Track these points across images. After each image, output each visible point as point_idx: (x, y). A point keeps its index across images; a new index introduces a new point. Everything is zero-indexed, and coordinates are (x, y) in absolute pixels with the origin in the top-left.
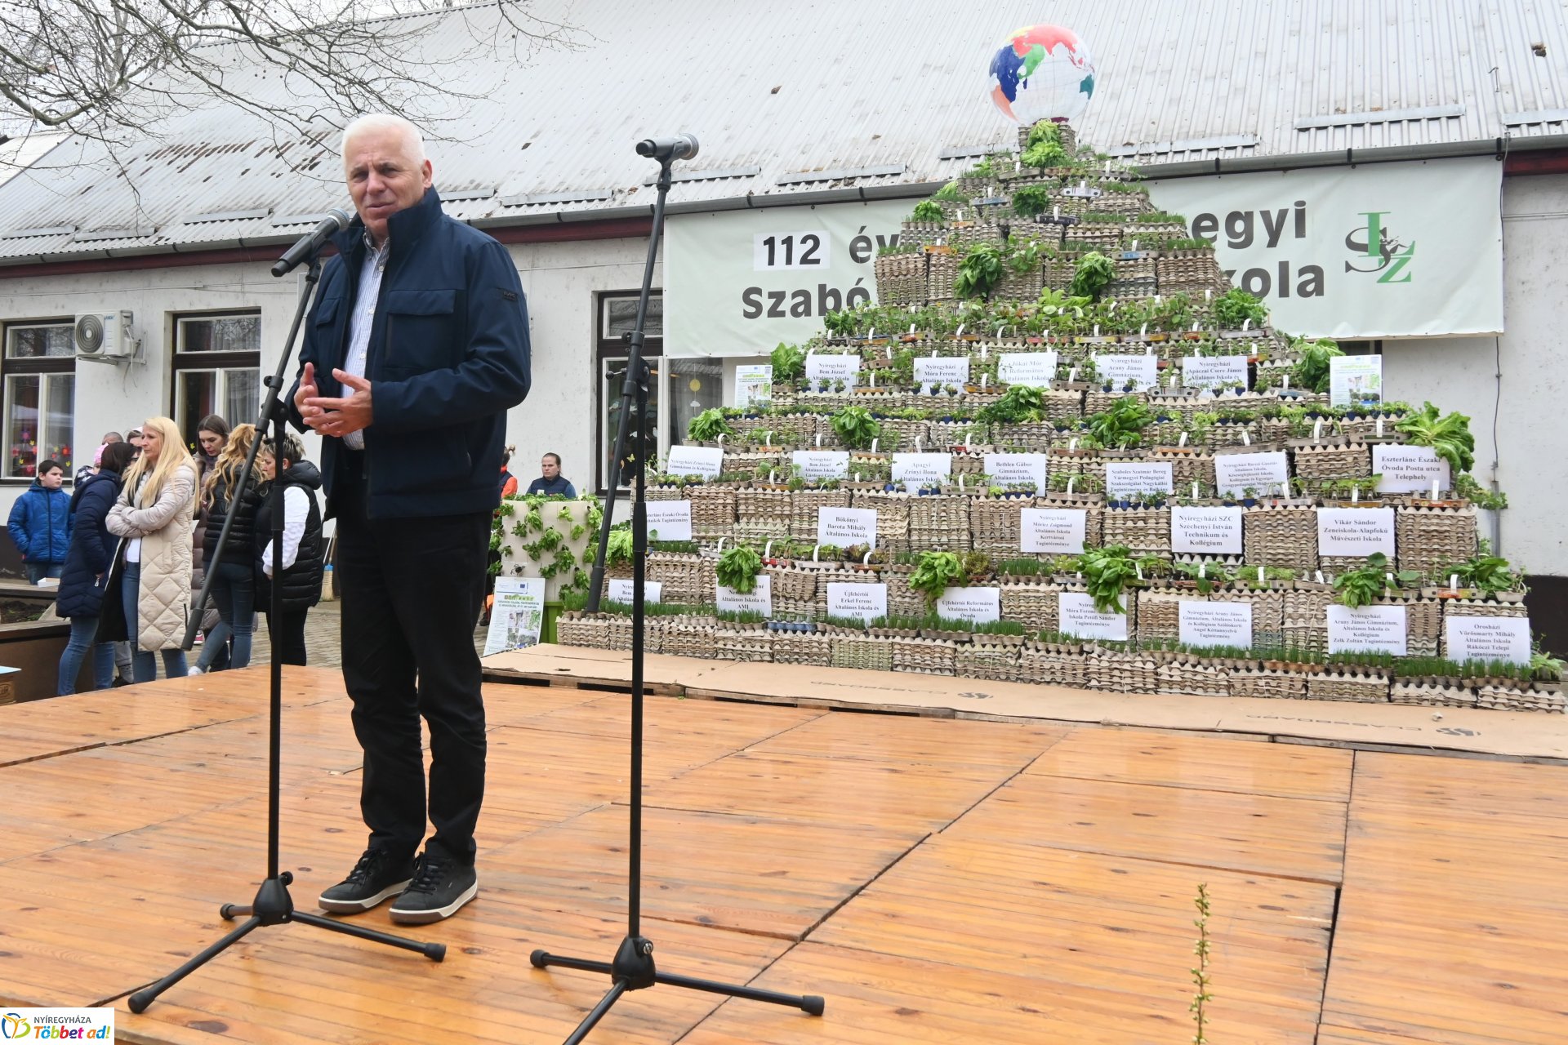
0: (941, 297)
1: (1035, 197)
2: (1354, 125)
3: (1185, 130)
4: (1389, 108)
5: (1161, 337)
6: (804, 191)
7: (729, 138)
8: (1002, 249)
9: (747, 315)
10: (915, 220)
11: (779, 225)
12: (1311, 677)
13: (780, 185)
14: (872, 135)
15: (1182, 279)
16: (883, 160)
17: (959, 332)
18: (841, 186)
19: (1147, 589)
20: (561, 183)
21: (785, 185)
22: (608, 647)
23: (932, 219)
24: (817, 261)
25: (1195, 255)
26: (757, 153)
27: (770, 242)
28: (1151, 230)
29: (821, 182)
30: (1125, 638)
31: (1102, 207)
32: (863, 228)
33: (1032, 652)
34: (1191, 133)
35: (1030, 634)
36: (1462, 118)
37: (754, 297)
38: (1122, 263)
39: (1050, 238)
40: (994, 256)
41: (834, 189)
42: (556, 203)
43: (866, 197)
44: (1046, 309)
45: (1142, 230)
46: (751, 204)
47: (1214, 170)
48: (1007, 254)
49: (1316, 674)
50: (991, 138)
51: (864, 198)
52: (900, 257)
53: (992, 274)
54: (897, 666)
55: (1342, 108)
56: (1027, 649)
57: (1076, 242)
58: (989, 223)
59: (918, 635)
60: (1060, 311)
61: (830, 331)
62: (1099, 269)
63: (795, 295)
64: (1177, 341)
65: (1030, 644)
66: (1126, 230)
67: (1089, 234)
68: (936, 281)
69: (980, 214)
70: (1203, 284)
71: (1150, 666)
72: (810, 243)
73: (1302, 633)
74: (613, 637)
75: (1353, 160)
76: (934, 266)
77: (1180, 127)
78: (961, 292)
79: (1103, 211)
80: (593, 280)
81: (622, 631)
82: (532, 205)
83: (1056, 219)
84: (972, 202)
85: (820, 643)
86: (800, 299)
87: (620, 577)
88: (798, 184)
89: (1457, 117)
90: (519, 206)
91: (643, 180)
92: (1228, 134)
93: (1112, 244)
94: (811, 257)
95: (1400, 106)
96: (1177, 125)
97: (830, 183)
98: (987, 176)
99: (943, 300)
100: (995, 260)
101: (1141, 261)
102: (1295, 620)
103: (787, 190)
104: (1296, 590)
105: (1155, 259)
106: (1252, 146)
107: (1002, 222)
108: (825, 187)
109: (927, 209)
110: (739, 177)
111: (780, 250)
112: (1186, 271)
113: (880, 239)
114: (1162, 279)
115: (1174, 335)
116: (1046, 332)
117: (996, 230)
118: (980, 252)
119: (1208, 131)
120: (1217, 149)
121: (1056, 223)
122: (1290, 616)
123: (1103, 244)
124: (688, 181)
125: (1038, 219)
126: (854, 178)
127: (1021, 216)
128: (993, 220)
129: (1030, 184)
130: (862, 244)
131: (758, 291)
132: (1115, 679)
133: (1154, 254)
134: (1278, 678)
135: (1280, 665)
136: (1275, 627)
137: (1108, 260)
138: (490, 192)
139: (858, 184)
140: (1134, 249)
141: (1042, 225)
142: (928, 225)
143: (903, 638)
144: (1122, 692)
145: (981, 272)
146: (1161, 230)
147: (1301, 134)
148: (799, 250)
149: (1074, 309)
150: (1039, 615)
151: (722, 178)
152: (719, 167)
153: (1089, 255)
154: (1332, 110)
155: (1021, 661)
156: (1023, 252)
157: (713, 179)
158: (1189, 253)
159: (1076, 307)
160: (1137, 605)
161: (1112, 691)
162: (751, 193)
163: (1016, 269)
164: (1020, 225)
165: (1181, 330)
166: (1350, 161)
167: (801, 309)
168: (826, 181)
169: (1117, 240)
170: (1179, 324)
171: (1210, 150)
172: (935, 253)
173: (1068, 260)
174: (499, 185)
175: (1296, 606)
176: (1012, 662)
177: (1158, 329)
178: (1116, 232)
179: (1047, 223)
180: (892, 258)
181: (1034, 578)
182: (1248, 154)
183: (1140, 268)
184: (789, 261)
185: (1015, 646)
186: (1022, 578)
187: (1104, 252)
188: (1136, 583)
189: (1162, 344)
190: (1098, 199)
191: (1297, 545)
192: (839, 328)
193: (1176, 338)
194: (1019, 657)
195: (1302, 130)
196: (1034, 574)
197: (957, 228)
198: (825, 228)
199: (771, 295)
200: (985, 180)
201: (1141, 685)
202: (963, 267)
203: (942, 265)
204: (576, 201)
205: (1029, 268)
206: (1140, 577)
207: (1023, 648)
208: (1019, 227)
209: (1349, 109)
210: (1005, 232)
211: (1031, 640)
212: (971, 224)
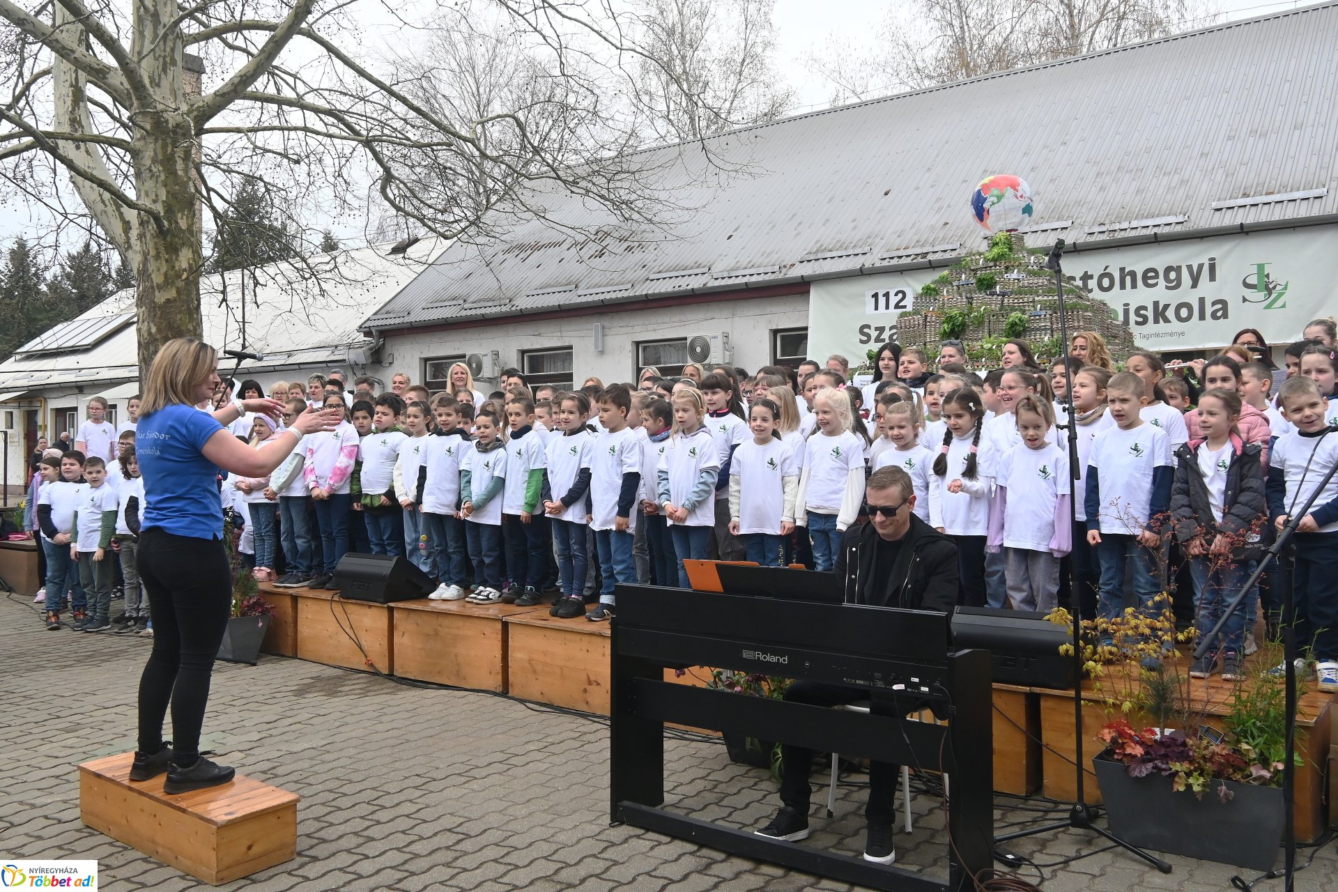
6: (896, 263)
11: (879, 285)
13: (882, 260)
18: (919, 260)
21: (885, 259)
27: (876, 296)
29: (907, 256)
37: (866, 329)
41: (914, 261)
42: (745, 276)
43: (934, 265)
46: (861, 273)
47: (1154, 240)
51: (931, 265)
72: (900, 296)
75: (1245, 230)
80: (770, 322)
82: (731, 276)
88: (893, 258)
90: (723, 278)
91: (799, 259)
103: (885, 263)
106: (1182, 223)
108: (909, 260)
110: (858, 255)
111: (881, 301)
120: (1159, 226)
124: (826, 259)
126: (928, 253)
131: (869, 326)
138: (706, 270)
139: (930, 257)
147: (1217, 213)
148: (893, 301)
151: (847, 256)
157: (841, 257)
162: (863, 265)
168: (911, 256)
171: (1155, 226)
174: (712, 265)
182: (1178, 228)
184: (887, 307)
195: (1217, 210)
198: (909, 286)
204: (758, 274)
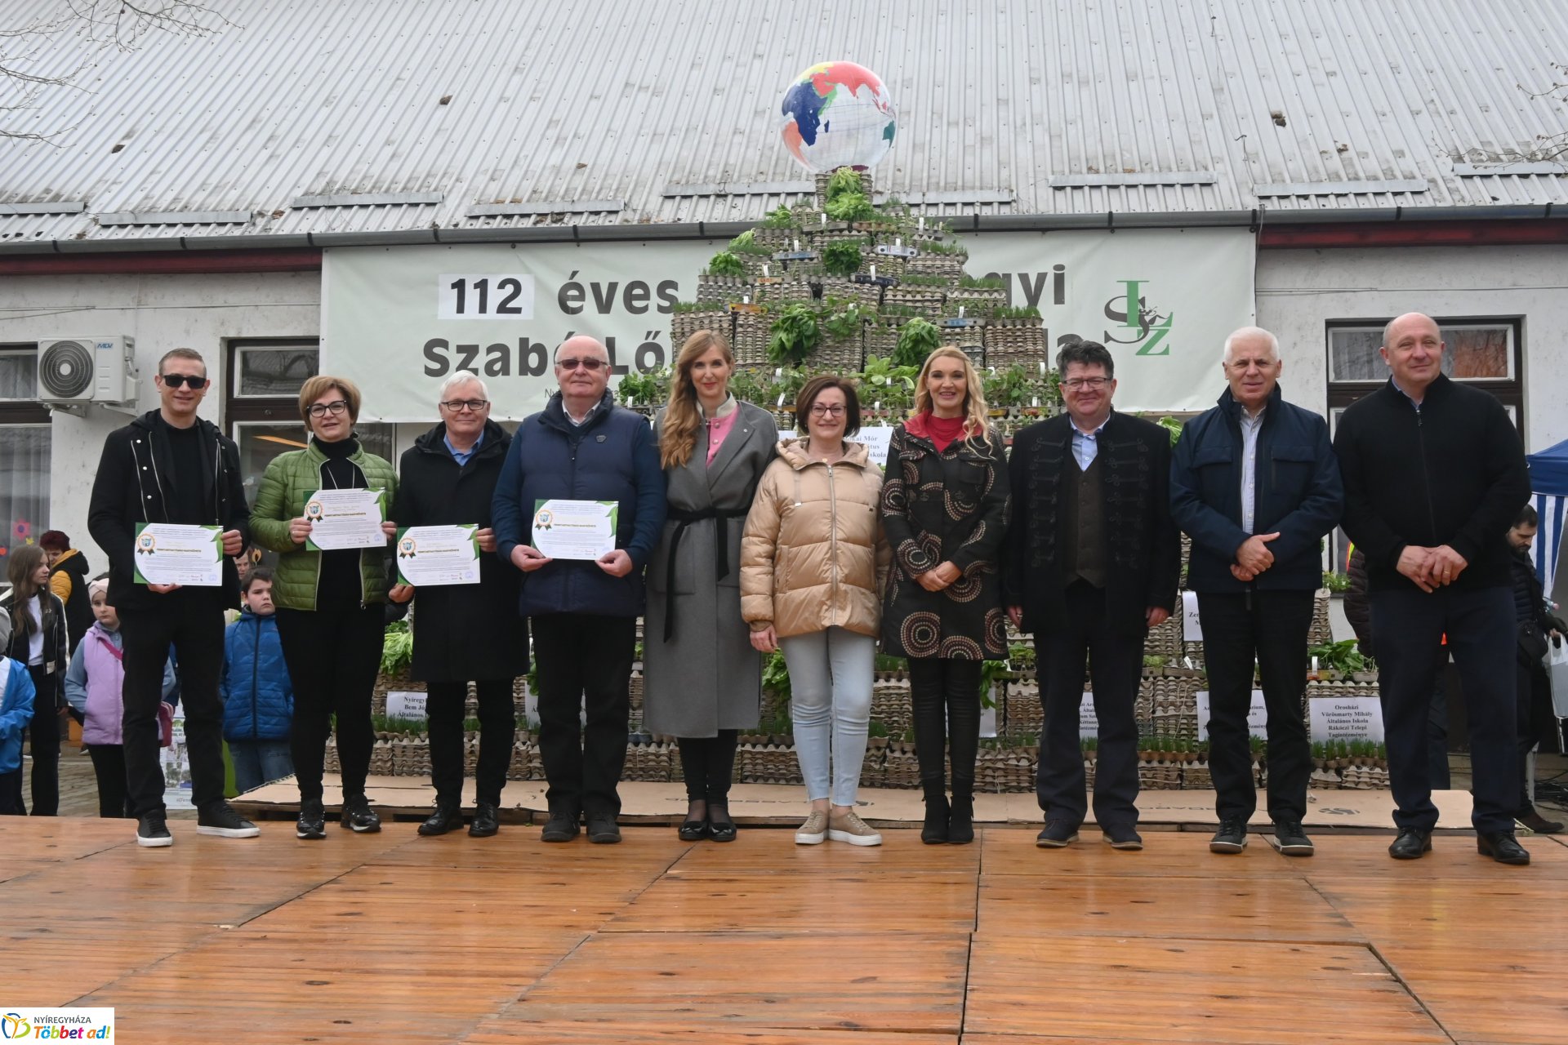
0: (749, 361)
1: (849, 255)
2: (1110, 187)
3: (933, 180)
4: (1142, 171)
5: (1000, 412)
6: (502, 226)
7: (393, 156)
8: (818, 310)
9: (430, 372)
10: (712, 272)
11: (472, 265)
12: (1185, 766)
13: (472, 218)
14: (575, 164)
15: (1011, 350)
16: (594, 195)
17: (780, 402)
18: (547, 223)
19: (1015, 681)
20: (175, 199)
21: (477, 217)
22: (392, 773)
23: (734, 273)
24: (518, 311)
25: (1024, 325)
26: (435, 176)
27: (460, 285)
28: (976, 295)
29: (523, 216)
30: (994, 735)
31: (920, 268)
32: (574, 273)
33: (897, 754)
34: (942, 184)
35: (893, 735)
36: (1215, 187)
37: (438, 350)
38: (948, 330)
39: (867, 299)
40: (810, 318)
41: (539, 226)
42: (174, 225)
43: (581, 236)
44: (874, 379)
45: (966, 295)
46: (436, 239)
47: (972, 227)
48: (824, 315)
49: (1190, 763)
50: (719, 176)
51: (578, 238)
52: (702, 315)
53: (808, 338)
54: (747, 777)
55: (1094, 167)
56: (892, 751)
57: (894, 306)
58: (799, 281)
59: (770, 741)
60: (889, 381)
61: (630, 399)
62: (926, 336)
63: (490, 350)
64: (1016, 417)
65: (896, 746)
66: (949, 294)
67: (909, 297)
68: (744, 343)
69: (785, 268)
70: (1033, 356)
71: (1024, 763)
72: (510, 289)
73: (1172, 721)
74: (398, 760)
75: (1114, 224)
76: (741, 326)
77: (929, 177)
78: (776, 357)
79: (920, 273)
80: (222, 324)
81: (410, 753)
82: (142, 226)
83: (874, 279)
84: (776, 256)
85: (658, 755)
86: (497, 355)
87: (400, 689)
88: (494, 217)
89: (1209, 185)
90: (122, 226)
91: (293, 202)
92: (981, 188)
93: (934, 309)
94: (510, 305)
95: (1152, 169)
96: (925, 174)
97: (533, 218)
98: (789, 227)
99: (752, 365)
100: (812, 323)
101: (967, 329)
102: (1165, 709)
103: (479, 225)
104: (1166, 677)
105: (982, 328)
106: (1008, 203)
107: (814, 280)
108: (527, 223)
109: (727, 261)
110: (417, 205)
111: (472, 296)
112: (1015, 341)
113: (596, 287)
114: (990, 349)
115: (1013, 411)
116: (877, 404)
117: (807, 288)
118: (795, 313)
119: (960, 183)
120: (972, 204)
121: (873, 284)
122: (1160, 705)
123: (924, 308)
124: (351, 206)
125: (853, 278)
126: (563, 214)
127: (834, 275)
128: (804, 277)
129: (837, 238)
130: (573, 292)
131: (444, 344)
132: (988, 779)
133: (981, 322)
134: (1153, 769)
135: (1156, 756)
136: (1146, 716)
137: (935, 327)
138: (77, 206)
139: (570, 222)
140: (961, 316)
141: (857, 286)
142: (729, 280)
143: (754, 746)
144: (996, 792)
145: (798, 336)
146: (986, 296)
147: (1057, 192)
148: (495, 297)
149: (904, 380)
150: (901, 714)
151: (395, 205)
152: (387, 191)
153: (915, 321)
154: (1085, 170)
155: (886, 765)
156: (843, 315)
157: (383, 206)
158: (1018, 322)
159: (906, 377)
160: (1005, 699)
161: (985, 791)
162: (434, 225)
163: (834, 332)
164: (834, 285)
165: (1019, 404)
166: (1111, 225)
167: (497, 367)
168: (529, 215)
169: (939, 305)
170: (1017, 398)
171: (965, 204)
172: (742, 312)
173: (889, 325)
174: (92, 198)
175: (1166, 694)
176: (877, 767)
177: (996, 404)
178: (938, 296)
179: (863, 283)
180: (692, 315)
181: (896, 674)
182: (1005, 211)
183: (967, 336)
184: (483, 309)
185: (879, 749)
186: (883, 674)
187: (927, 318)
188: (1003, 675)
189: (1001, 419)
190: (915, 259)
191: (1163, 631)
192: (640, 394)
193: (1016, 413)
194: (884, 761)
195: (1057, 188)
196: (895, 670)
197: (762, 285)
198: (529, 271)
199: (460, 349)
200: (787, 232)
201: (1014, 784)
202: (776, 329)
203: (750, 326)
204: (203, 224)
205: (847, 332)
206: (1009, 669)
207: (888, 751)
208: (833, 286)
209: (1102, 169)
210: (817, 292)
211: (897, 741)
212: (779, 280)
